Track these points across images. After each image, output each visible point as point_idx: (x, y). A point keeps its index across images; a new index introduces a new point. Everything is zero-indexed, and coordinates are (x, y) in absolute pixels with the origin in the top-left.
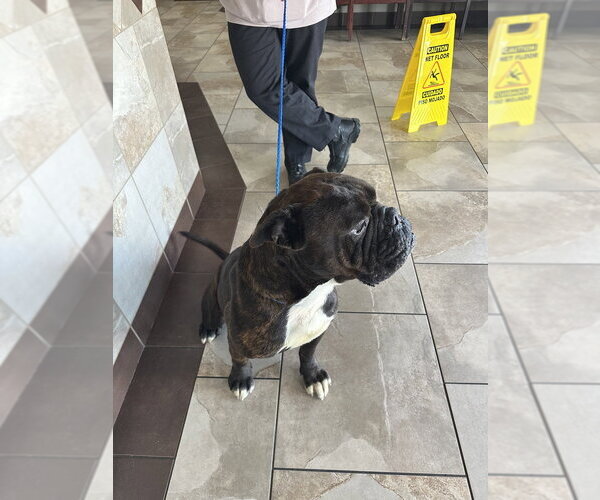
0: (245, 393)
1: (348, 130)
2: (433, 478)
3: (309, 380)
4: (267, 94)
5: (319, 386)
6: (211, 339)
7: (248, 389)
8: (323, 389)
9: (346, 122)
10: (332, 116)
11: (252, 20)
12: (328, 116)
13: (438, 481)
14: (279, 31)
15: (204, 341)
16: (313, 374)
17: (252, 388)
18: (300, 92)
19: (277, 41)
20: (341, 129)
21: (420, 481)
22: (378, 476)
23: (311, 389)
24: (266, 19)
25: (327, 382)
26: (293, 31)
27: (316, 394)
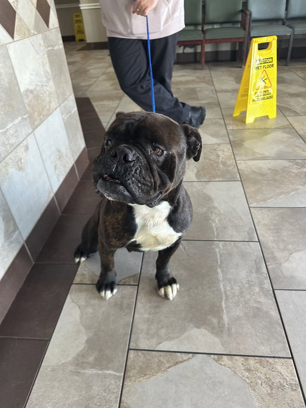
0: (109, 294)
1: (197, 115)
2: (263, 359)
3: (161, 283)
4: (134, 86)
5: (169, 289)
6: (83, 259)
7: (112, 291)
8: (173, 291)
9: (194, 109)
10: (184, 104)
11: (124, 33)
12: (181, 105)
13: (268, 361)
14: (144, 42)
15: (77, 260)
16: (166, 280)
17: (115, 291)
18: (159, 86)
19: (142, 49)
20: (190, 114)
21: (252, 361)
22: (216, 356)
23: (162, 290)
24: (134, 32)
25: (176, 287)
26: (153, 41)
27: (166, 296)
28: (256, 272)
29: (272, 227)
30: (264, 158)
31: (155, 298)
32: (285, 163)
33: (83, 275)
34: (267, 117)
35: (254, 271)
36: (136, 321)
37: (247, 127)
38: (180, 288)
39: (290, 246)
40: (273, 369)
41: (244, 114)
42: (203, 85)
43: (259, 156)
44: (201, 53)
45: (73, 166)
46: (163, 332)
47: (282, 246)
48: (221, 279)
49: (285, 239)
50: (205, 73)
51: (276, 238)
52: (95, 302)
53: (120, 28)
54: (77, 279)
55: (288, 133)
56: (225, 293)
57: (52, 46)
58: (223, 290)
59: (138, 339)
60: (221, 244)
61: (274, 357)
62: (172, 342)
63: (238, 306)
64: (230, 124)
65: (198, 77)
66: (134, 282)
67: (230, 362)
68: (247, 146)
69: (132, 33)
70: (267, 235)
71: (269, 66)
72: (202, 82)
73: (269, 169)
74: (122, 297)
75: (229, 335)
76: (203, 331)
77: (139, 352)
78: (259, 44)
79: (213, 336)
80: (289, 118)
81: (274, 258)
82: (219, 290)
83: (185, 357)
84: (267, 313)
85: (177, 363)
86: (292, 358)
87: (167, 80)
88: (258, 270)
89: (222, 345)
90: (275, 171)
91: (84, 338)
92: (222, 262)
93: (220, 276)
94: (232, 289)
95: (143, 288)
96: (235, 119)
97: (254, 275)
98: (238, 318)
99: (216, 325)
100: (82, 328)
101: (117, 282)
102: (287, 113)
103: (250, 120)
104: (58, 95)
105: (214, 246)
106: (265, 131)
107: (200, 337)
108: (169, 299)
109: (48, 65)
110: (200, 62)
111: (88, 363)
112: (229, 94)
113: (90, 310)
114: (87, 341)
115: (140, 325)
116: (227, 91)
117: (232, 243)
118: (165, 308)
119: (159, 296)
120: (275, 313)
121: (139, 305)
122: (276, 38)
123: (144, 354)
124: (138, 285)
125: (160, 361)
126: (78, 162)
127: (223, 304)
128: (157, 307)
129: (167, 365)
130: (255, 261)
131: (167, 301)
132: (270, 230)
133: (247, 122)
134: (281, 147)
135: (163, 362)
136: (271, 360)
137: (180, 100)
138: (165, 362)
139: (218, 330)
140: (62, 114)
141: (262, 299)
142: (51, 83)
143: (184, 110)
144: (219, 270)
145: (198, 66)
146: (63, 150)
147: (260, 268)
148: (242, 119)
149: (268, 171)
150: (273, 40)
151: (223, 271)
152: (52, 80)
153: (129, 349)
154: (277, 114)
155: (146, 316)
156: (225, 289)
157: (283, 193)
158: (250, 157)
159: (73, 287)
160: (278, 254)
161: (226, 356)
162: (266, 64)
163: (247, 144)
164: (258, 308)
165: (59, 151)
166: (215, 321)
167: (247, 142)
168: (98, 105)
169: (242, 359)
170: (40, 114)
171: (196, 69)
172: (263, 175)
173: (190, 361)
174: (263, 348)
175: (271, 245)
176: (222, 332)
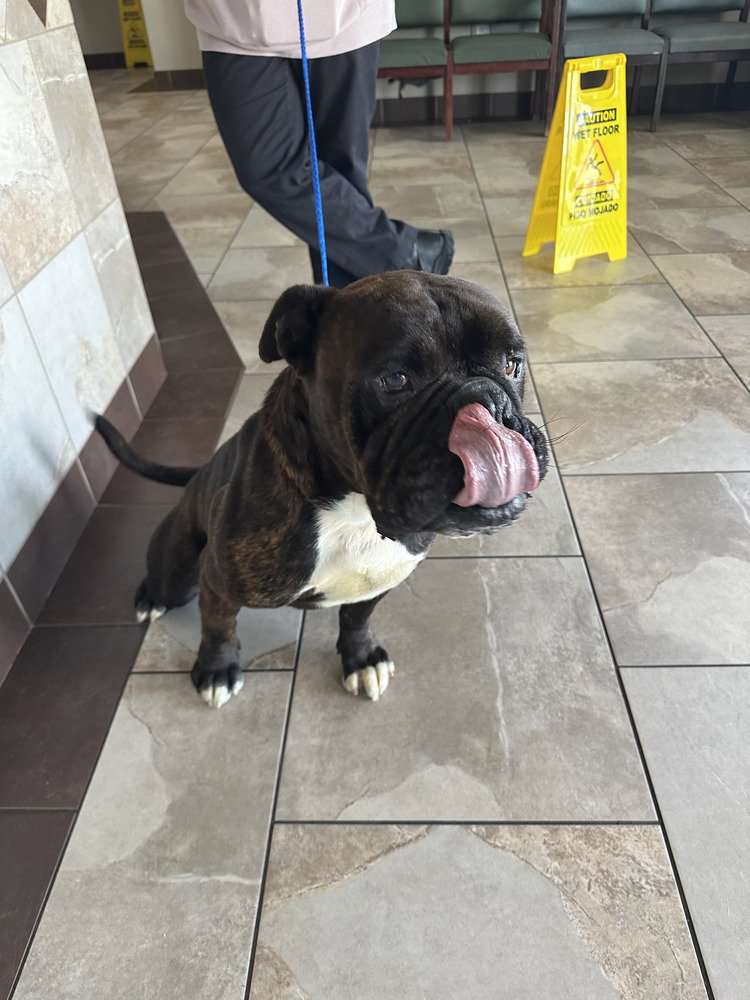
0: (222, 694)
1: (433, 252)
2: (593, 827)
3: (352, 661)
4: (273, 179)
5: (371, 674)
6: (156, 614)
7: (231, 686)
8: (379, 680)
9: (425, 237)
10: (399, 225)
11: (242, 41)
12: (392, 226)
13: (604, 833)
14: (295, 65)
15: (142, 616)
16: (363, 654)
17: (239, 686)
18: (336, 177)
19: (291, 86)
20: (416, 250)
21: (567, 835)
22: (483, 829)
23: (354, 680)
24: (268, 39)
25: (386, 669)
26: (317, 63)
27: (363, 691)
28: (577, 627)
29: (615, 522)
30: (597, 357)
31: (336, 699)
32: (648, 368)
33: (157, 651)
34: (604, 257)
35: (570, 625)
36: (290, 753)
37: (555, 283)
38: (396, 672)
39: (657, 565)
40: (616, 851)
41: (549, 250)
42: (451, 179)
43: (583, 351)
44: (443, 99)
45: (125, 383)
46: (356, 776)
47: (637, 564)
48: (493, 645)
49: (645, 547)
50: (453, 149)
51: (623, 547)
52: (189, 714)
53: (233, 28)
54: (143, 662)
55: (656, 295)
56: (504, 678)
57: (55, 73)
58: (497, 671)
59: (295, 796)
60: (493, 563)
61: (618, 823)
62: (379, 800)
63: (534, 708)
64: (515, 275)
65: (439, 161)
66: (285, 662)
67: (515, 840)
68: (557, 329)
69: (263, 43)
70: (601, 540)
71: (608, 131)
72: (447, 171)
73: (609, 383)
74: (257, 701)
75: (514, 776)
76: (453, 770)
77: (300, 829)
78: (583, 76)
79: (475, 782)
80: (656, 259)
81: (620, 594)
82: (488, 672)
83: (409, 833)
84: (602, 721)
85: (391, 849)
86: (661, 822)
87: (357, 163)
88: (581, 622)
89: (497, 800)
90: (621, 388)
91: (162, 801)
92: (495, 607)
93: (492, 639)
94: (520, 668)
95: (307, 677)
96: (528, 263)
97: (571, 634)
98: (535, 737)
99: (483, 755)
100: (159, 780)
101: (242, 664)
102: (652, 248)
103: (563, 264)
104: (79, 203)
105: (477, 570)
106: (600, 292)
107: (444, 786)
108: (370, 698)
109: (48, 122)
110: (441, 122)
111: (174, 860)
112: (514, 202)
113: (177, 734)
114: (171, 809)
115: (301, 763)
116: (508, 194)
117: (520, 562)
118: (362, 720)
119: (345, 692)
120: (620, 722)
121: (296, 716)
122: (623, 58)
123: (310, 832)
124: (295, 670)
125: (349, 845)
126: (137, 372)
127: (499, 704)
128: (343, 718)
129: (367, 855)
130: (575, 602)
131: (365, 704)
132: (609, 527)
133: (557, 270)
134: (639, 329)
135: (356, 848)
136: (611, 830)
137: (390, 215)
138: (362, 847)
139: (488, 767)
140: (91, 251)
141: (591, 691)
142: (59, 169)
143: (400, 239)
144: (489, 627)
145: (438, 132)
146: (97, 343)
147: (587, 617)
148: (544, 262)
149: (607, 389)
150: (616, 65)
151: (497, 628)
152: (60, 163)
153: (274, 822)
154: (629, 249)
155: (315, 741)
156: (502, 668)
157: (642, 439)
158: (564, 355)
159: (133, 680)
160: (629, 585)
161: (506, 827)
162: (601, 126)
163: (556, 324)
164: (580, 712)
165: (87, 345)
166: (479, 745)
167: (557, 318)
168: (186, 230)
169: (543, 831)
170: (31, 250)
171: (432, 139)
172: (592, 397)
173: (422, 843)
174: (592, 803)
175: (613, 562)
176: (496, 770)
